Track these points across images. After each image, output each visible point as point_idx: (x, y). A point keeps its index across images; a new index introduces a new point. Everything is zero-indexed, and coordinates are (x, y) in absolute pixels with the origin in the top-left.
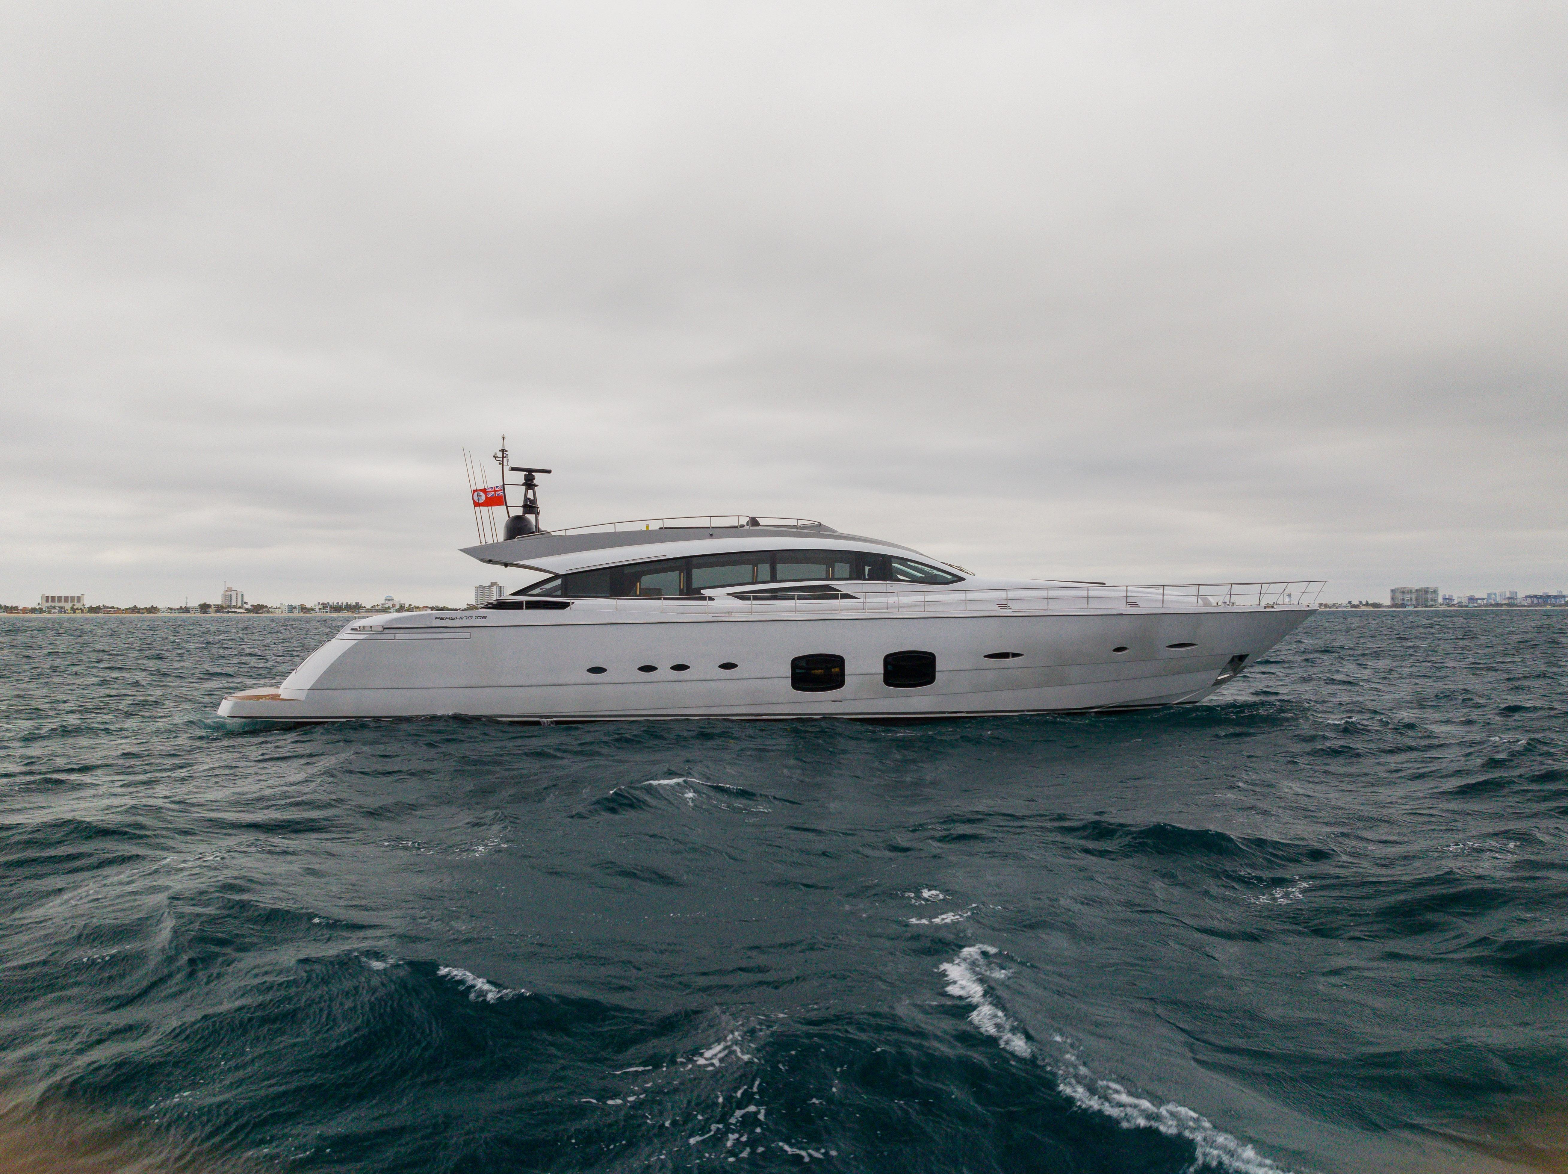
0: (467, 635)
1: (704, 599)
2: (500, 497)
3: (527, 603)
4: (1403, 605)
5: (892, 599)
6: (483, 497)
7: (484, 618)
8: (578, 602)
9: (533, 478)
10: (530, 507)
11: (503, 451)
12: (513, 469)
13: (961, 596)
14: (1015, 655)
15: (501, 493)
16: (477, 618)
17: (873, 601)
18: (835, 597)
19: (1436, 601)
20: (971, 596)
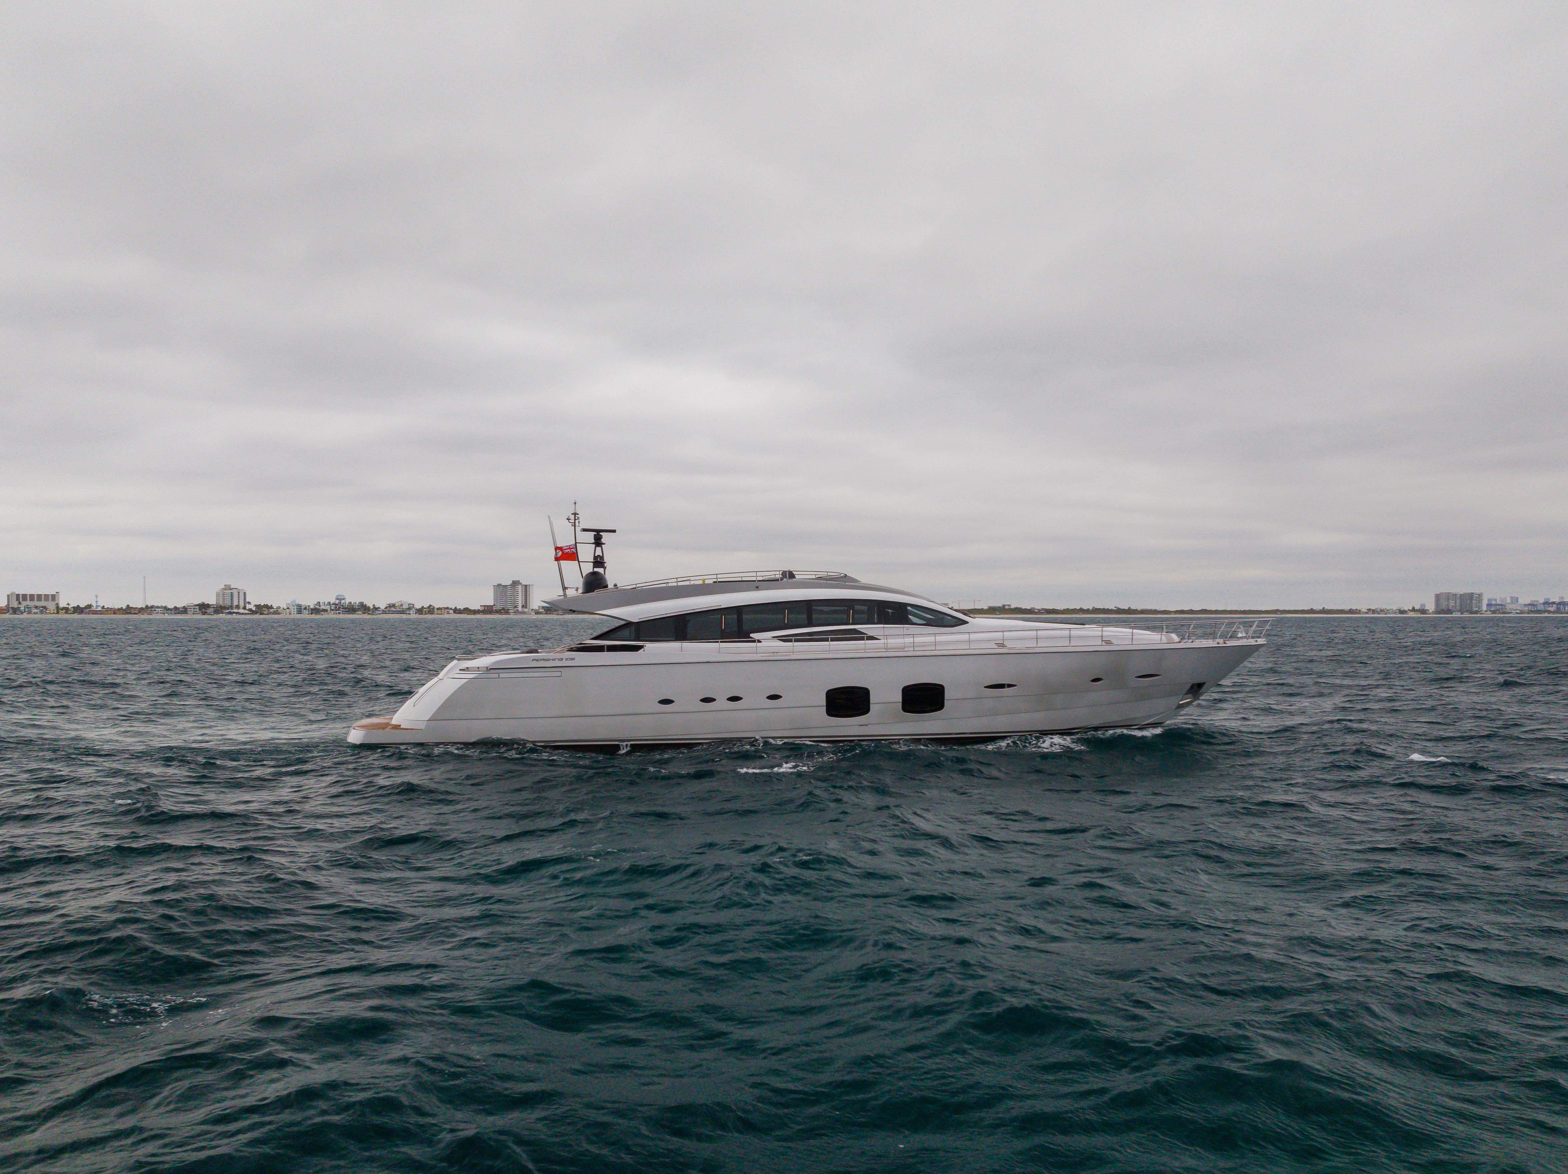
0: (559, 674)
1: (754, 641)
2: (574, 553)
3: (608, 646)
4: (1449, 611)
5: (909, 640)
6: (560, 553)
7: (573, 659)
8: (649, 646)
9: (601, 537)
10: (599, 562)
11: (575, 514)
12: (584, 530)
13: (965, 637)
14: (1010, 686)
15: (574, 550)
16: (566, 659)
17: (893, 642)
18: (862, 639)
19: (1480, 607)
20: (974, 636)
